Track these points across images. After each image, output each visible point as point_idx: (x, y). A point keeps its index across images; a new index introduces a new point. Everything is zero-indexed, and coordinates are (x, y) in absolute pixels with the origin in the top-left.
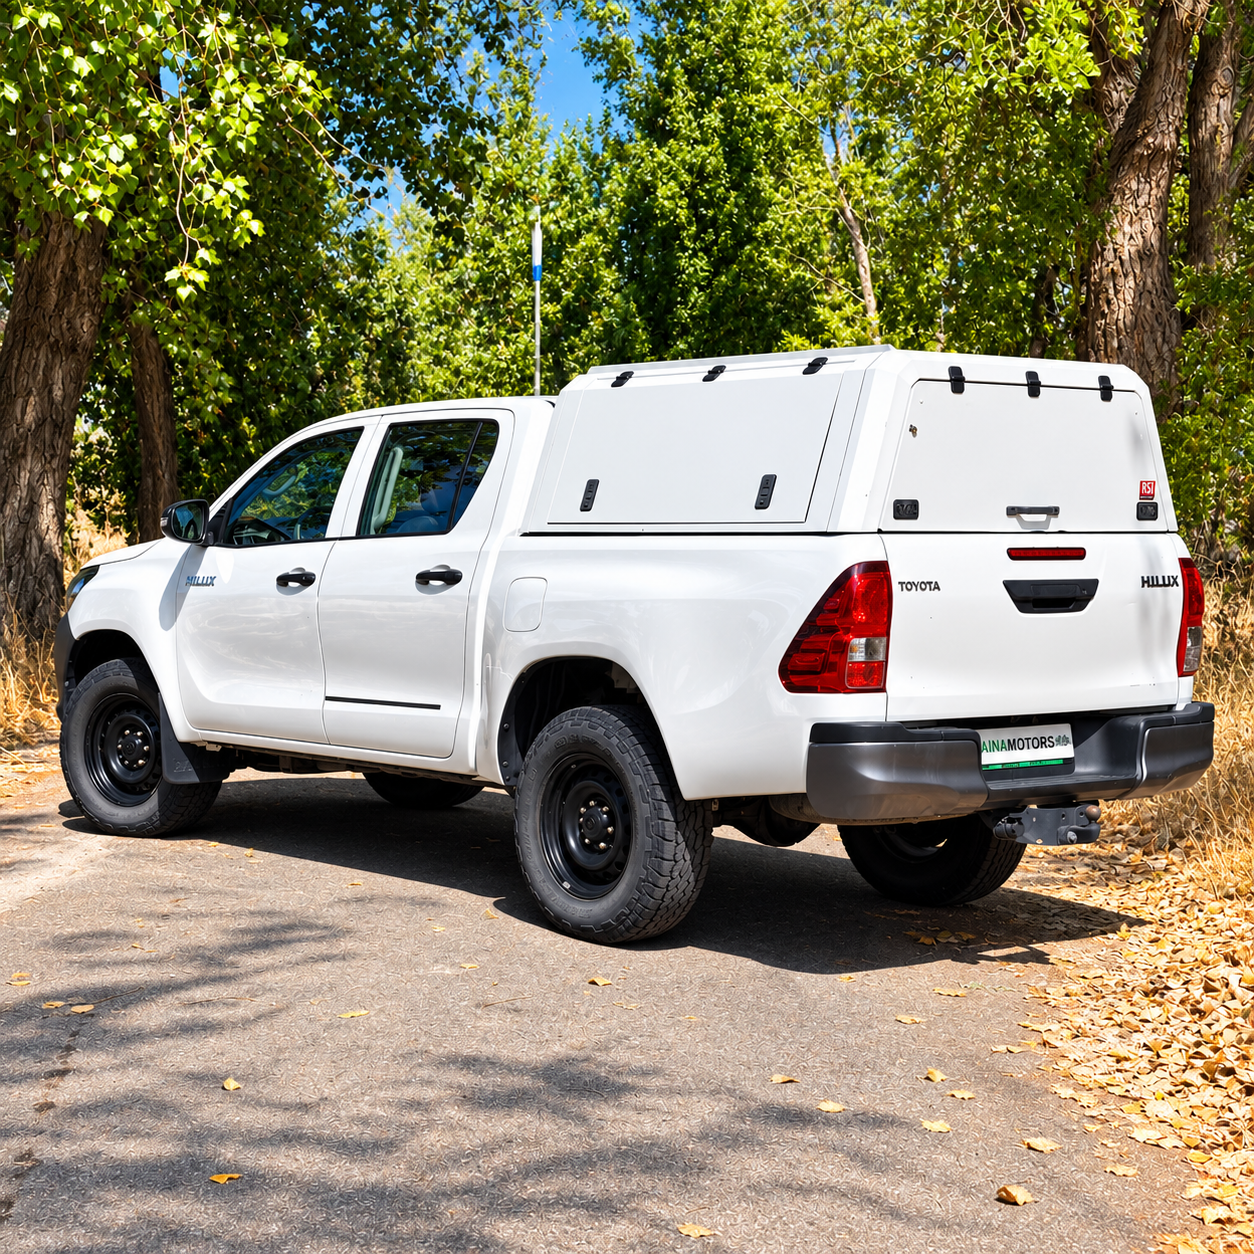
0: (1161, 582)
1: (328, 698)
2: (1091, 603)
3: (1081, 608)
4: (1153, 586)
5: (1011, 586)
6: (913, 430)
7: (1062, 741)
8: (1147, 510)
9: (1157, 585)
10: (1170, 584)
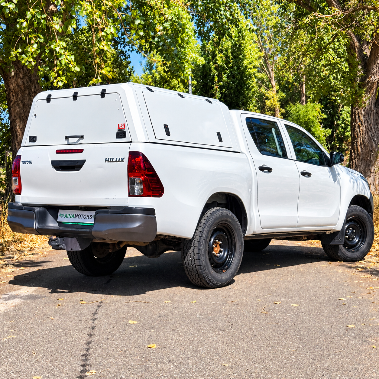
0: (115, 160)
3: (79, 170)
4: (110, 162)
5: (53, 162)
8: (121, 134)
9: (113, 161)
10: (119, 161)
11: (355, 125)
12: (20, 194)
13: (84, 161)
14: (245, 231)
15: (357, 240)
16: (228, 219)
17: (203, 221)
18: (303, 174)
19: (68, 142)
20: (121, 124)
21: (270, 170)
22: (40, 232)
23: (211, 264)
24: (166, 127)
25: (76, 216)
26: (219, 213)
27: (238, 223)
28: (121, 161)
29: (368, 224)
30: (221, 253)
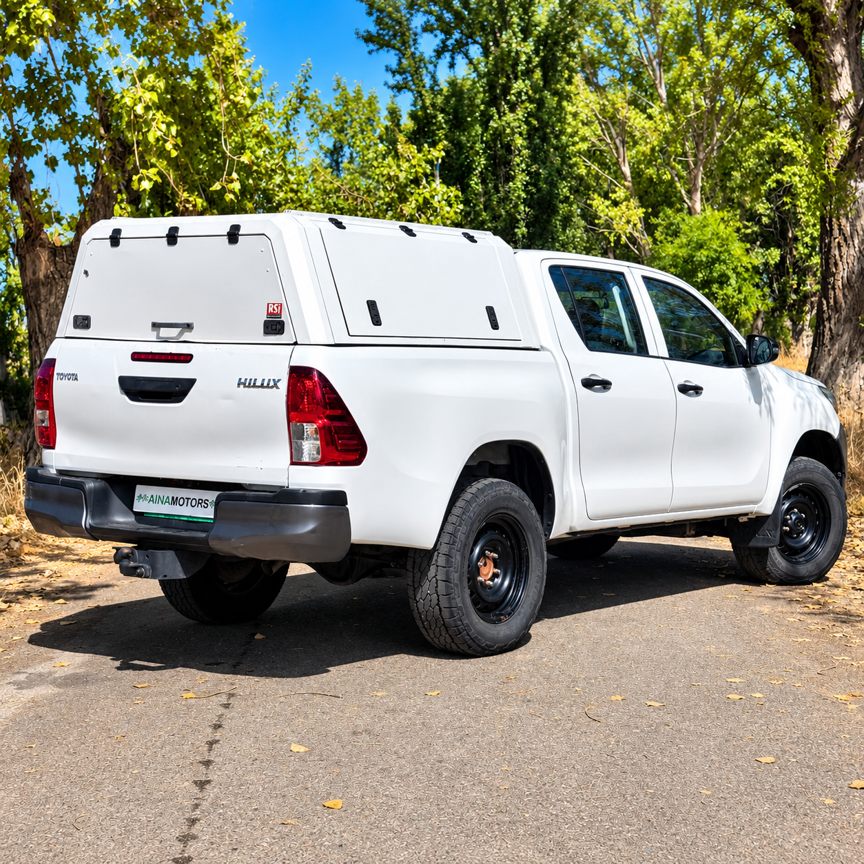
0: (259, 384)
3: (179, 400)
4: (249, 386)
8: (274, 326)
9: (254, 386)
10: (268, 387)
11: (830, 242)
12: (53, 448)
13: (192, 382)
14: (549, 528)
15: (809, 538)
16: (513, 505)
17: (456, 511)
18: (684, 389)
19: (158, 336)
20: (274, 304)
21: (605, 385)
22: (95, 534)
23: (475, 603)
24: (372, 305)
25: (175, 501)
26: (491, 493)
27: (534, 512)
28: (272, 387)
29: (834, 501)
30: (496, 580)
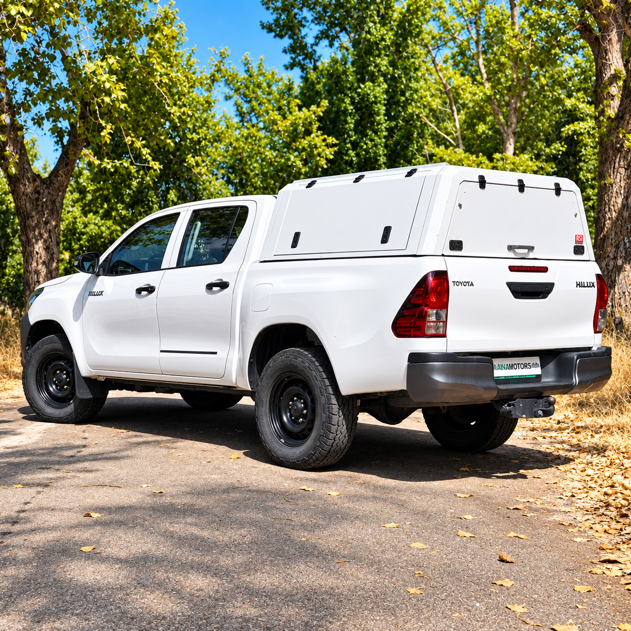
0: (586, 285)
1: (161, 351)
2: (550, 295)
3: (545, 297)
4: (582, 287)
5: (510, 285)
6: (460, 206)
7: (535, 365)
8: (579, 249)
19: (516, 255)
20: (578, 236)
